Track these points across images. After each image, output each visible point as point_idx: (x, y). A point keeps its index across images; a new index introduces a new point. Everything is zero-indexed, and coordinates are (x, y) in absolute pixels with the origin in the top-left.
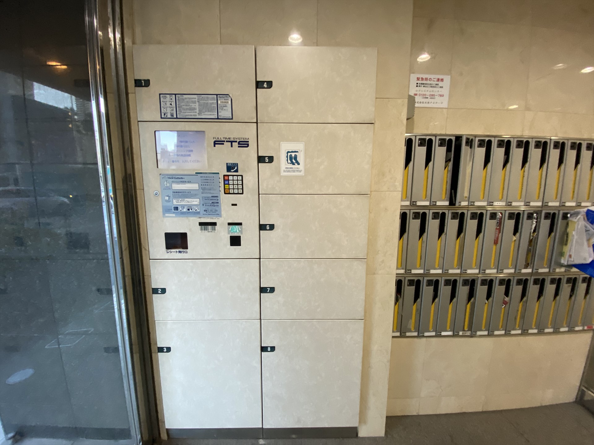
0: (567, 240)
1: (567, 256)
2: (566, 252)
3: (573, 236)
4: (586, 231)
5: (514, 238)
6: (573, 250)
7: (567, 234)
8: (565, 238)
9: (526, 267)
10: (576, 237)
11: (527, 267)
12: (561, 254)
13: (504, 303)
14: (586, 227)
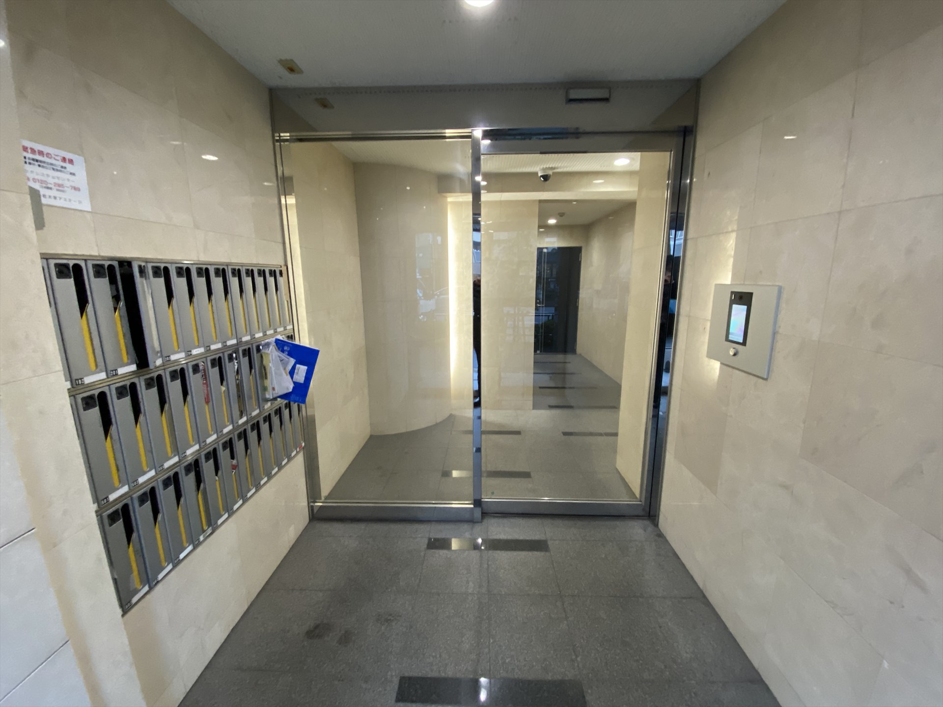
0: (266, 374)
1: (270, 389)
2: (268, 386)
3: (271, 368)
4: (281, 361)
5: (223, 388)
6: (275, 381)
7: (264, 367)
8: (264, 371)
9: (241, 417)
10: (273, 369)
11: (242, 415)
12: (265, 389)
13: (233, 469)
14: (280, 357)
